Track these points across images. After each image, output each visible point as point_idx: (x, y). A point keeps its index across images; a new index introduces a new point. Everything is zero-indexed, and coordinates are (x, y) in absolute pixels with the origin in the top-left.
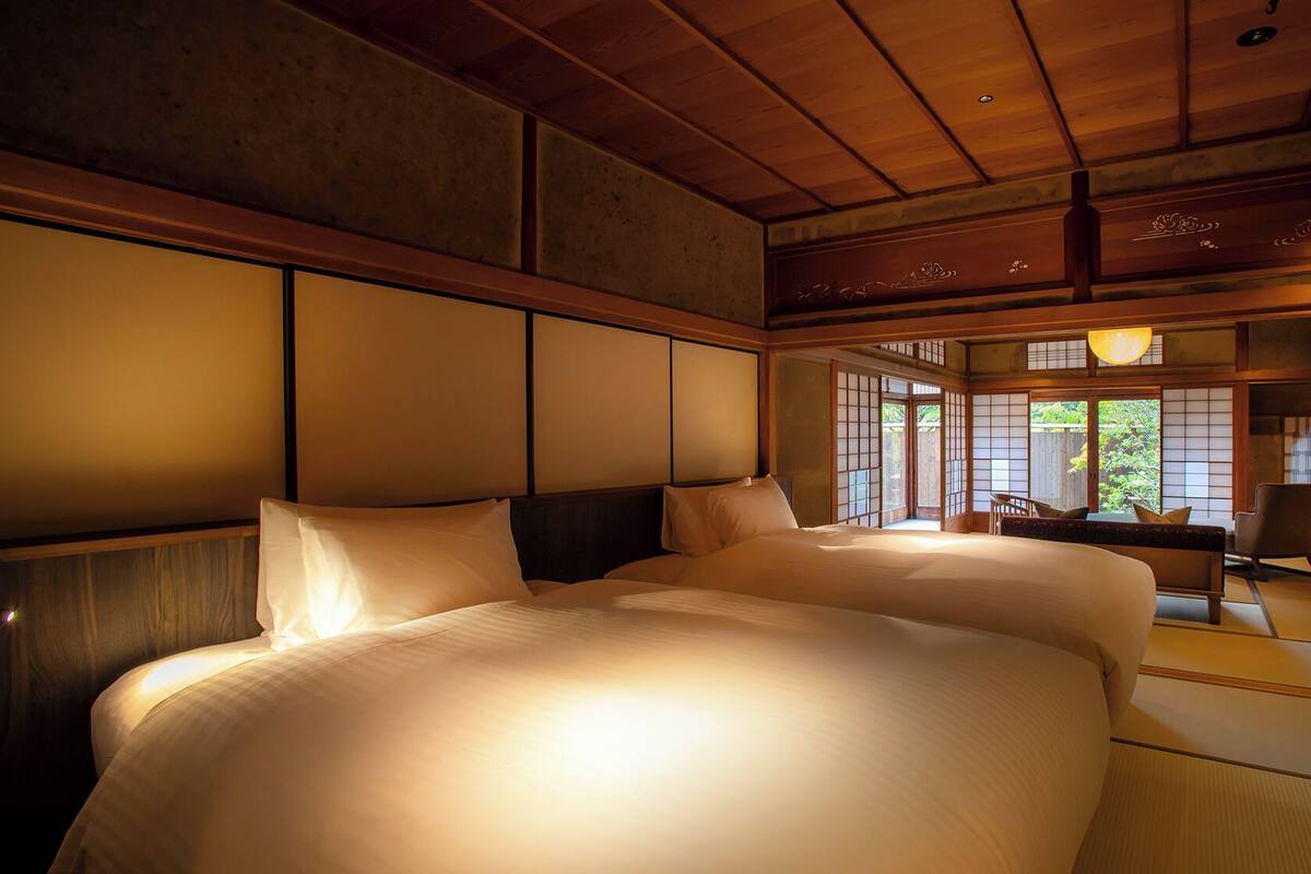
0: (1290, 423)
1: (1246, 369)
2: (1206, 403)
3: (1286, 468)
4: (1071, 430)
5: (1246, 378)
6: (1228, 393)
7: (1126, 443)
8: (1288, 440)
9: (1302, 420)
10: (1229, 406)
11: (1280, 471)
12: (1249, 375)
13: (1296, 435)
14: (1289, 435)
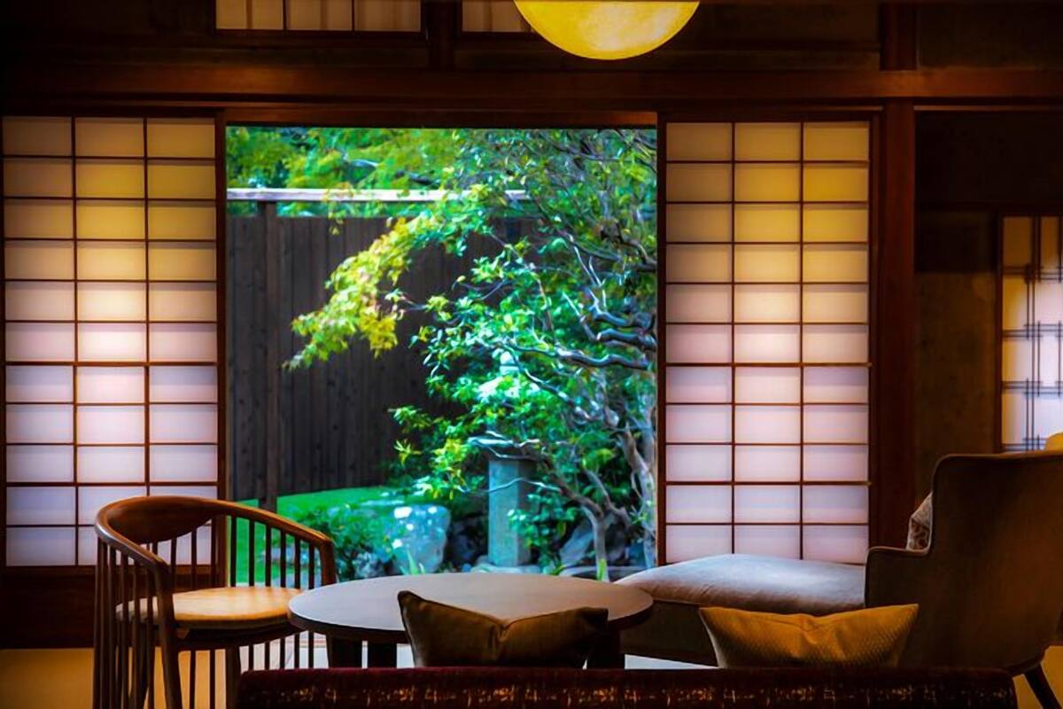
0: (1016, 231)
1: (904, 62)
2: (794, 172)
3: (1005, 378)
4: (285, 211)
5: (907, 92)
6: (851, 140)
7: (485, 270)
8: (1013, 287)
9: (1049, 225)
10: (855, 183)
11: (989, 387)
12: (908, 83)
13: (1032, 274)
14: (1014, 272)
